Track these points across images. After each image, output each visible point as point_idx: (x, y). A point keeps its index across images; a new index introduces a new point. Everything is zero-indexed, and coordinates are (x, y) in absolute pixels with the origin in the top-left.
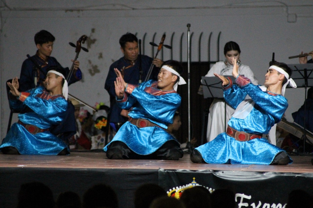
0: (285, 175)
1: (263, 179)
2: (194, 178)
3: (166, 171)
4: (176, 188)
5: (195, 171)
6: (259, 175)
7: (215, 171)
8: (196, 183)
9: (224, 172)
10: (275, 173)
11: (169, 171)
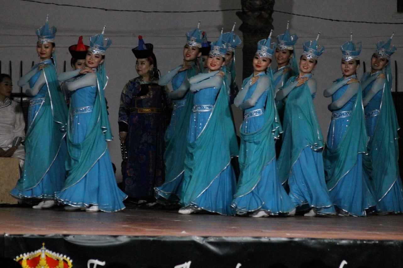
0: (140, 238)
1: (117, 243)
2: (44, 244)
3: (12, 237)
4: (23, 255)
5: (43, 236)
6: (113, 239)
7: (65, 235)
8: (45, 249)
9: (75, 236)
10: (129, 237)
11: (15, 236)
